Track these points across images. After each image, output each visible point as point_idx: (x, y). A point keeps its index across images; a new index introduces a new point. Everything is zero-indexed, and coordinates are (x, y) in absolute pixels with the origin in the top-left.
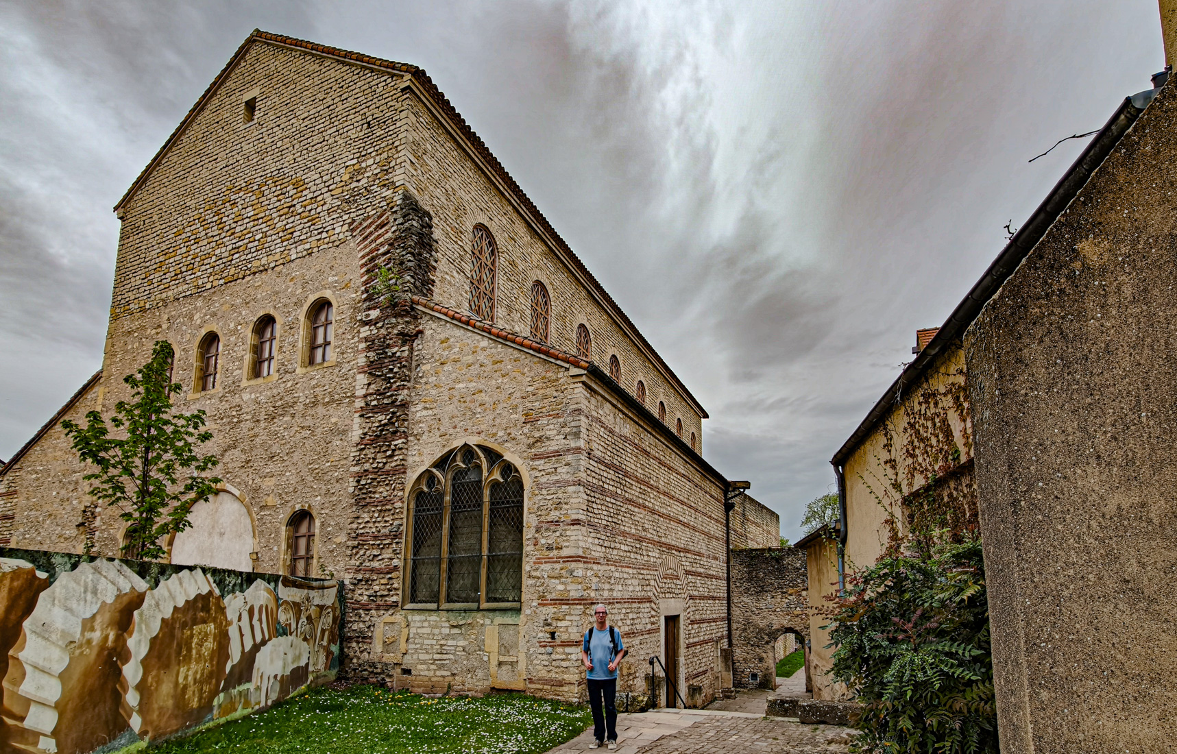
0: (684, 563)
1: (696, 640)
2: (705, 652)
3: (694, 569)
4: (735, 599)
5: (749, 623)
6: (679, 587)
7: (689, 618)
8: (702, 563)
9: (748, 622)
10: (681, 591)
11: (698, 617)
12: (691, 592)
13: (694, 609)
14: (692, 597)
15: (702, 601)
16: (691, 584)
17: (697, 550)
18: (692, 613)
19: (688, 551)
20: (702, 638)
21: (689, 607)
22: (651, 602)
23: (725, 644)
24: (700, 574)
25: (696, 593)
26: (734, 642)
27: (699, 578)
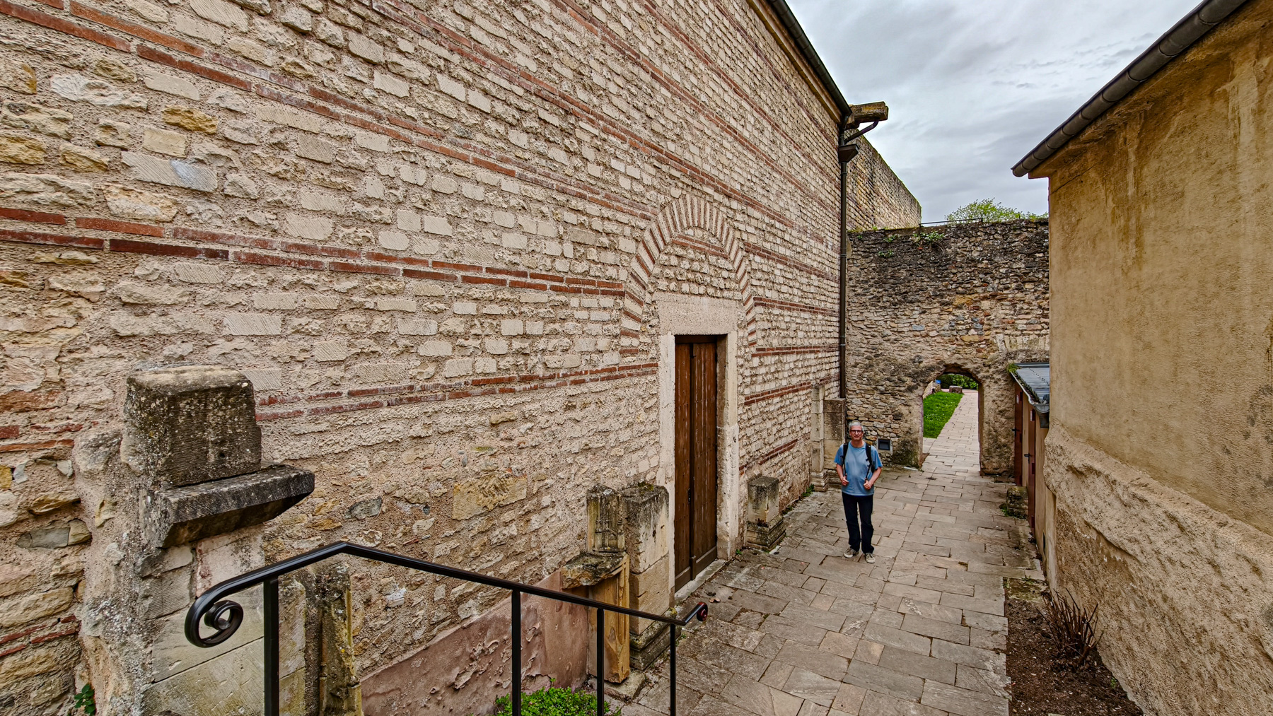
0: (742, 227)
1: (771, 386)
2: (792, 407)
3: (768, 246)
4: (853, 316)
5: (877, 356)
6: (725, 274)
7: (752, 344)
8: (787, 237)
9: (876, 354)
10: (733, 285)
11: (775, 343)
12: (760, 291)
13: (767, 325)
14: (760, 302)
15: (786, 313)
16: (759, 275)
17: (776, 208)
18: (760, 334)
19: (753, 204)
20: (784, 383)
21: (753, 320)
22: (622, 295)
23: (834, 390)
24: (782, 260)
25: (772, 295)
26: (850, 386)
27: (780, 266)
